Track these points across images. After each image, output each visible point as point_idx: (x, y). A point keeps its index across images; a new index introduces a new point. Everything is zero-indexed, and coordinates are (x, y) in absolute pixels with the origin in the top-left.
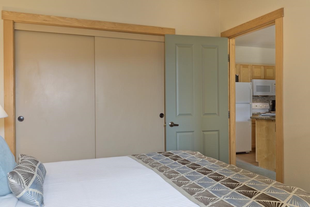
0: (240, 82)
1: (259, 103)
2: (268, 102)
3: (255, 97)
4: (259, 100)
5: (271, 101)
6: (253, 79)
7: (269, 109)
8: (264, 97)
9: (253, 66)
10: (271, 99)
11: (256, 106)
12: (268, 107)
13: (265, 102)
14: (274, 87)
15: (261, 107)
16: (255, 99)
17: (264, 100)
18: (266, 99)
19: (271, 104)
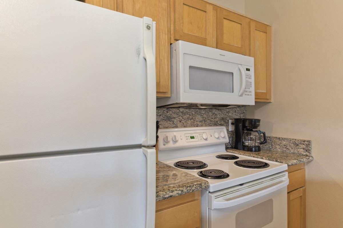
1: (202, 126)
2: (223, 122)
4: (201, 119)
5: (230, 121)
7: (226, 144)
10: (230, 114)
11: (192, 138)
12: (224, 137)
13: (216, 124)
14: (247, 79)
15: (206, 139)
16: (188, 116)
17: (213, 117)
18: (219, 114)
19: (231, 128)
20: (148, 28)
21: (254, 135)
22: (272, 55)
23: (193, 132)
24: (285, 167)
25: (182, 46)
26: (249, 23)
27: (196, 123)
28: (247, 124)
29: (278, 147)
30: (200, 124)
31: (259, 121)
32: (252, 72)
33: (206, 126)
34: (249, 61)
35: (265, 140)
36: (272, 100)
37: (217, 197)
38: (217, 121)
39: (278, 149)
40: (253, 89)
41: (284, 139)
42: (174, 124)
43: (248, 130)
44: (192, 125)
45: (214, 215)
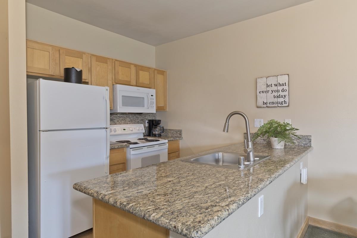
0: (91, 85)
1: (130, 124)
2: (142, 122)
3: (122, 115)
4: (129, 120)
5: (147, 121)
6: (117, 83)
7: (143, 133)
8: (137, 115)
9: (116, 62)
10: (146, 117)
11: (124, 130)
12: (142, 130)
13: (138, 123)
14: (151, 100)
15: (132, 131)
16: (122, 118)
17: (136, 119)
18: (140, 118)
19: (147, 125)
20: (107, 90)
21: (158, 129)
22: (167, 86)
23: (124, 127)
24: (166, 141)
25: (119, 87)
26: (154, 71)
27: (126, 122)
28: (154, 123)
29: (170, 134)
30: (129, 122)
31: (160, 121)
32: (154, 97)
33: (132, 124)
34: (153, 91)
35: (163, 130)
36: (167, 110)
37: (133, 150)
38: (139, 121)
39: (170, 135)
40: (155, 105)
41: (172, 130)
42: (114, 122)
43: (155, 126)
44: (125, 123)
45: (132, 157)
